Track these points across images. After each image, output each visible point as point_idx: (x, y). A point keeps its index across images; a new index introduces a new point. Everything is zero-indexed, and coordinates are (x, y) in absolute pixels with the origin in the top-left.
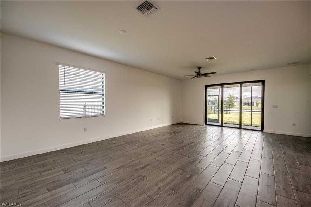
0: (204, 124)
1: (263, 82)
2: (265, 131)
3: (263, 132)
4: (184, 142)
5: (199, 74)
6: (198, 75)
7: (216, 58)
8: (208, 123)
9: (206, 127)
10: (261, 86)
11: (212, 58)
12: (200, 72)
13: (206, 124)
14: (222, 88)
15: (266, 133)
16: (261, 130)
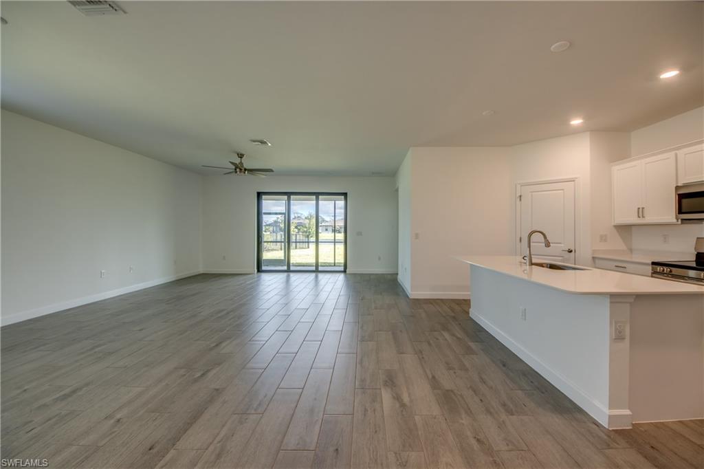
0: (256, 270)
1: (345, 194)
2: (348, 271)
3: (346, 274)
4: (202, 314)
5: (239, 168)
6: (238, 170)
7: (270, 145)
8: (264, 268)
9: (259, 277)
11: (263, 142)
12: (241, 163)
13: (259, 270)
14: (289, 199)
15: (350, 274)
16: (343, 270)
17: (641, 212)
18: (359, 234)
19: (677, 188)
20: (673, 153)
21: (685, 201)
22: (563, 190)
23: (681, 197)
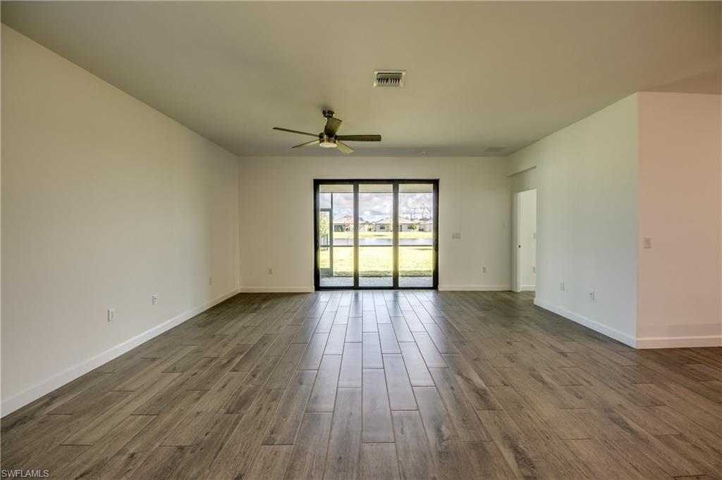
0: (314, 288)
1: (436, 183)
2: (441, 287)
3: (438, 291)
10: (432, 194)
13: (318, 288)
14: (356, 191)
15: (441, 292)
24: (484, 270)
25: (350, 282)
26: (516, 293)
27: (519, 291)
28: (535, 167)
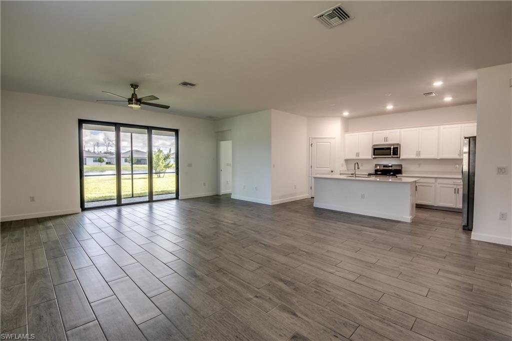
0: (81, 209)
1: (177, 132)
2: (180, 197)
3: (178, 200)
13: (83, 208)
15: (181, 200)
16: (175, 197)
17: (358, 154)
18: (190, 165)
19: (374, 146)
20: (371, 132)
21: (376, 151)
22: (330, 142)
23: (375, 149)
24: (205, 185)
25: (115, 202)
26: (220, 195)
27: (221, 194)
28: (231, 130)
